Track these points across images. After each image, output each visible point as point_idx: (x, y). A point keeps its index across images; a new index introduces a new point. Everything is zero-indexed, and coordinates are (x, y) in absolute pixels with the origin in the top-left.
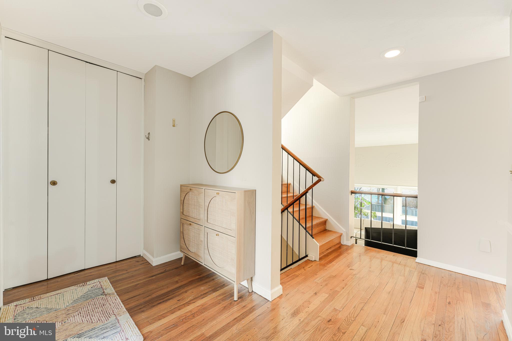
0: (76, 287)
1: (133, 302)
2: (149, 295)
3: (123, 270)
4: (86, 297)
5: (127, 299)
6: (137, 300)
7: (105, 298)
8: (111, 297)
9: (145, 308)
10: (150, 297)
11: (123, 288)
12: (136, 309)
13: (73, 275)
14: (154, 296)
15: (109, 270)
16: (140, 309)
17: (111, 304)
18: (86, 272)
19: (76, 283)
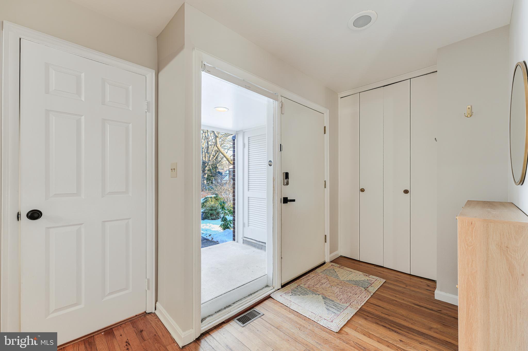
0: (362, 274)
1: (371, 308)
2: (389, 314)
3: (404, 283)
4: (357, 283)
5: (373, 303)
6: (376, 309)
7: (363, 291)
8: (366, 293)
9: (371, 319)
10: (386, 316)
11: (382, 295)
12: (365, 314)
13: (373, 266)
14: (391, 318)
15: (396, 277)
16: (367, 316)
17: (360, 297)
18: (382, 269)
19: (366, 272)
